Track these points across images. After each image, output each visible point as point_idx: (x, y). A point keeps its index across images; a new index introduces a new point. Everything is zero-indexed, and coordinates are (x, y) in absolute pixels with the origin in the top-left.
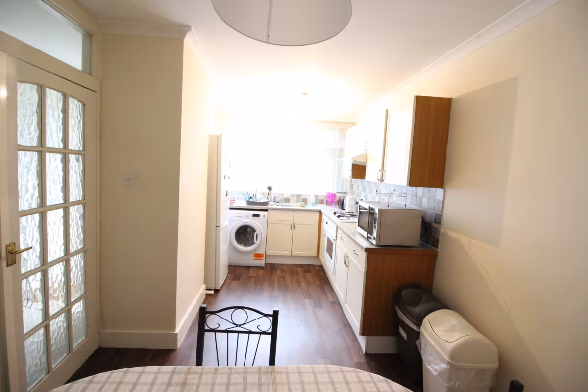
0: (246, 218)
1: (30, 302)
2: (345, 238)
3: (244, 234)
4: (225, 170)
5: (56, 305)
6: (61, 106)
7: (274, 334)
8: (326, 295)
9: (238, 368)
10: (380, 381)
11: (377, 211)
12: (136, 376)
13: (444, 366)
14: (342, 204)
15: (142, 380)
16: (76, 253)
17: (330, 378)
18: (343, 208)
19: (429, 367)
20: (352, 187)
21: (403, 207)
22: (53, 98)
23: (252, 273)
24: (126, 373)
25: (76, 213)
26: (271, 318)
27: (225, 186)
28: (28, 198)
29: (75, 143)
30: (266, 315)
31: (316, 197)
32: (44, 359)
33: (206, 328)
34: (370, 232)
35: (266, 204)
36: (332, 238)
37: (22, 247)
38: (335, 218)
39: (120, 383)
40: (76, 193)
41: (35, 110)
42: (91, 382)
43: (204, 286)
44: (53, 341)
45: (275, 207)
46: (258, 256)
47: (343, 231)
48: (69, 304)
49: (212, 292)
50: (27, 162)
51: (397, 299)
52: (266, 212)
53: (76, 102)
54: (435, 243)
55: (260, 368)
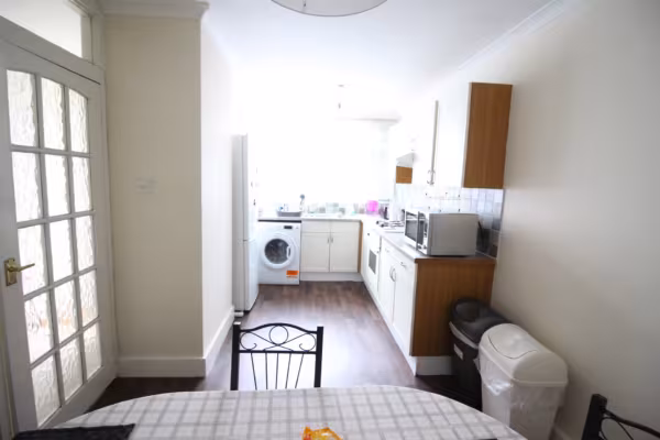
0: (277, 231)
1: (35, 328)
2: (392, 249)
3: (275, 249)
4: (251, 177)
5: (66, 330)
6: (60, 99)
7: (319, 353)
8: (369, 313)
9: (280, 391)
10: (442, 401)
11: (427, 217)
12: (164, 403)
13: (507, 385)
14: (384, 213)
15: (171, 408)
16: (87, 271)
17: (386, 399)
18: (386, 218)
19: (489, 387)
20: (395, 193)
21: (456, 212)
22: (51, 89)
23: (285, 291)
24: (151, 401)
25: (84, 225)
26: (315, 335)
27: (252, 194)
28: (26, 207)
29: (79, 143)
30: (309, 332)
31: (355, 206)
32: (55, 391)
33: (241, 348)
34: (420, 240)
35: (298, 214)
36: (375, 251)
37: (23, 264)
38: (378, 227)
39: (145, 412)
40: (83, 202)
41: (29, 105)
42: (111, 411)
43: (232, 308)
44: (64, 372)
45: (309, 217)
46: (291, 273)
47: (388, 241)
48: (81, 330)
49: (241, 314)
50: (23, 166)
51: (451, 314)
52: (299, 224)
53: (77, 95)
54: (494, 252)
55: (305, 391)
